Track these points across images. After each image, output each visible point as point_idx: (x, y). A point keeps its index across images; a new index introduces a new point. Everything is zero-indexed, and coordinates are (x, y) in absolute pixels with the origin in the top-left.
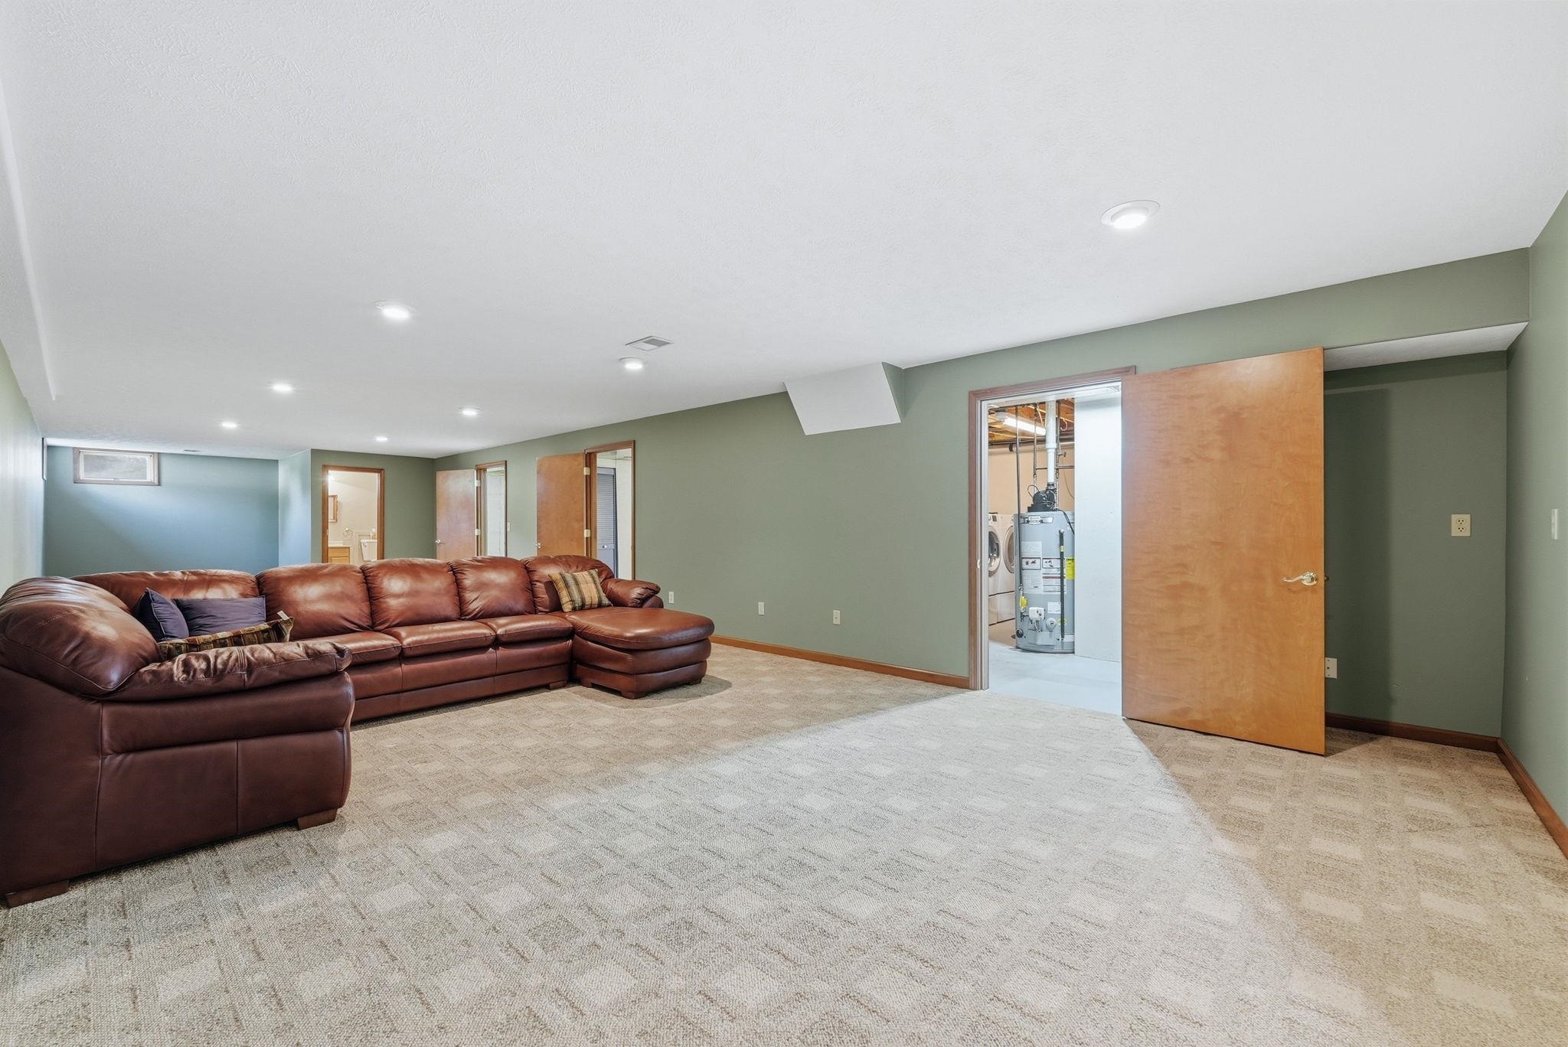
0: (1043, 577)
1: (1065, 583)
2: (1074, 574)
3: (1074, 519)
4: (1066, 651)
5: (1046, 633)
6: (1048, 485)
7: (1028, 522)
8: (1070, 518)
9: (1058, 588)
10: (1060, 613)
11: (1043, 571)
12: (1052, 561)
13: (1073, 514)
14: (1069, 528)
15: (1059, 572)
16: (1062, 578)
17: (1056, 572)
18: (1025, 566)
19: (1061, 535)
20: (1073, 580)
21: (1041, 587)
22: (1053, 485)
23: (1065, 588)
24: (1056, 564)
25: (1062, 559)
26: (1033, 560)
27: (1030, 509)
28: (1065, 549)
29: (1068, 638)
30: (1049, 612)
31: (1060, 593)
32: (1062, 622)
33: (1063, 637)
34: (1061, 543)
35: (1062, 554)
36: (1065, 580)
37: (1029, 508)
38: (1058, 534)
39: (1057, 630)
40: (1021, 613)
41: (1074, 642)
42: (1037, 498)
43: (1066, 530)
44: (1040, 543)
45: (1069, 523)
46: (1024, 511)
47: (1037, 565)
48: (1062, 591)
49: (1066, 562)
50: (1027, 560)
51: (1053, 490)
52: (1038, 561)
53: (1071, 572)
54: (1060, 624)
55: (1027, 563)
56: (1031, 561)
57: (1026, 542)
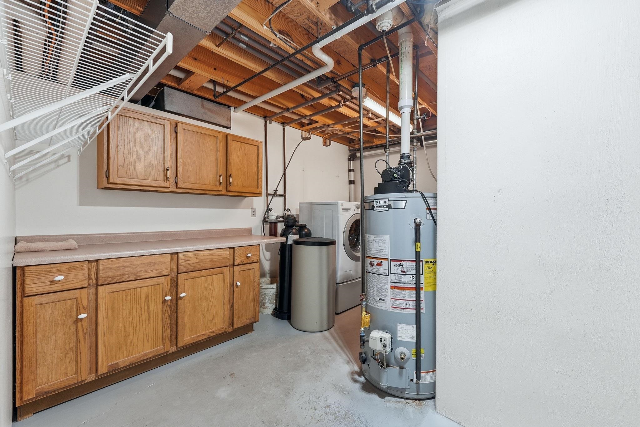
0: (392, 287)
1: (423, 297)
2: (435, 283)
3: (436, 204)
4: (424, 397)
5: (395, 370)
6: (402, 157)
7: (373, 207)
8: (431, 202)
9: (412, 304)
10: (414, 340)
11: (391, 277)
12: (405, 264)
13: (435, 196)
14: (429, 216)
15: (414, 281)
16: (418, 289)
17: (408, 280)
18: (369, 269)
19: (418, 228)
20: (435, 293)
21: (389, 301)
22: (408, 157)
23: (423, 305)
24: (411, 268)
25: (418, 260)
26: (379, 261)
27: (379, 190)
28: (424, 247)
29: (426, 378)
30: (399, 339)
31: (414, 312)
32: (418, 354)
33: (418, 378)
34: (418, 239)
35: (418, 254)
36: (423, 294)
37: (376, 189)
38: (413, 225)
39: (411, 366)
40: (361, 337)
41: (434, 384)
42: (387, 174)
43: (425, 219)
44: (387, 238)
45: (429, 209)
46: (369, 192)
47: (384, 269)
48: (418, 308)
49: (424, 267)
50: (372, 260)
51: (407, 164)
52: (385, 263)
53: (431, 281)
54: (414, 358)
55: (371, 264)
56: (376, 262)
57: (370, 236)
